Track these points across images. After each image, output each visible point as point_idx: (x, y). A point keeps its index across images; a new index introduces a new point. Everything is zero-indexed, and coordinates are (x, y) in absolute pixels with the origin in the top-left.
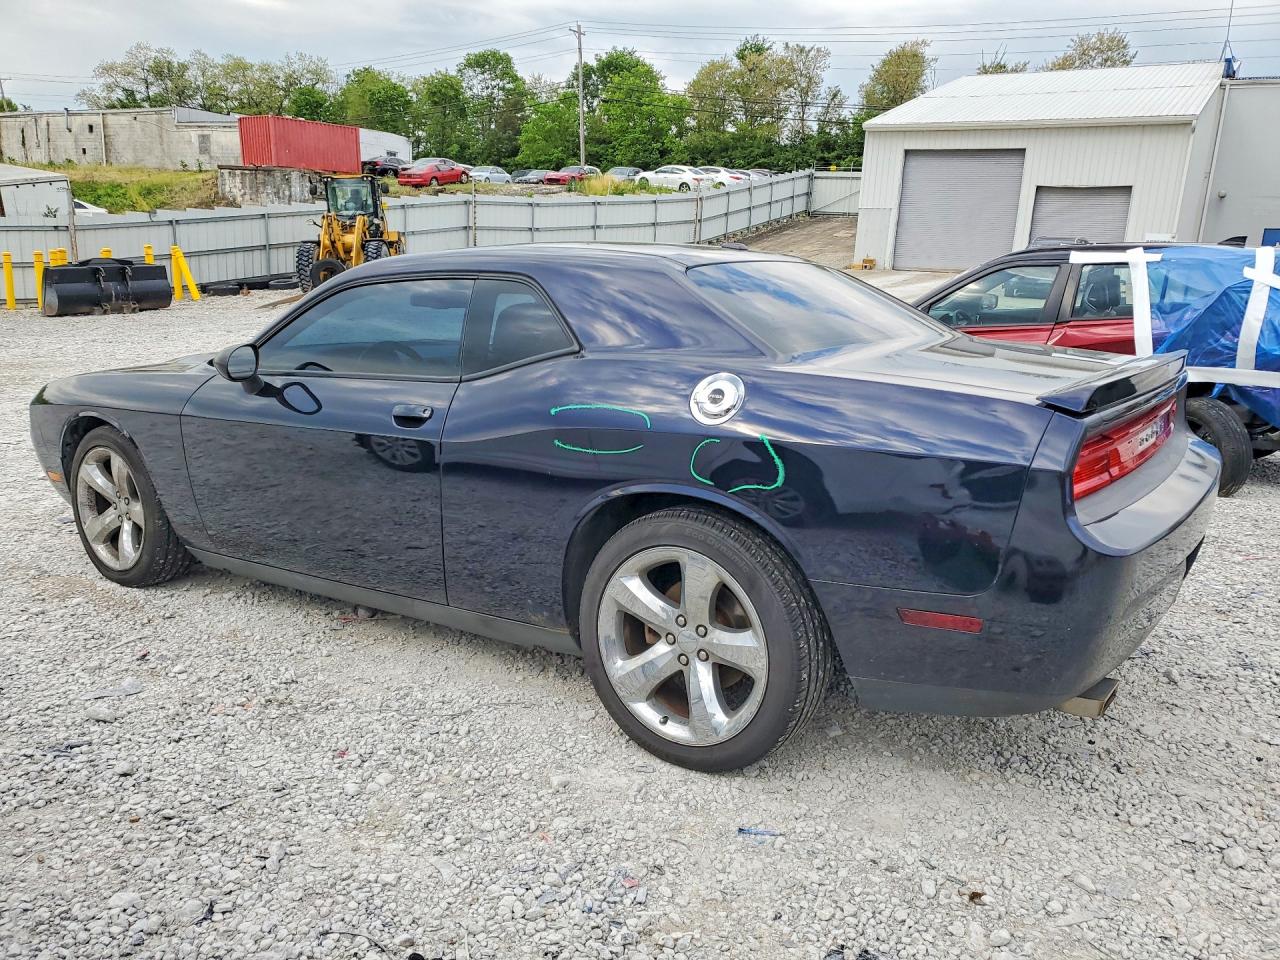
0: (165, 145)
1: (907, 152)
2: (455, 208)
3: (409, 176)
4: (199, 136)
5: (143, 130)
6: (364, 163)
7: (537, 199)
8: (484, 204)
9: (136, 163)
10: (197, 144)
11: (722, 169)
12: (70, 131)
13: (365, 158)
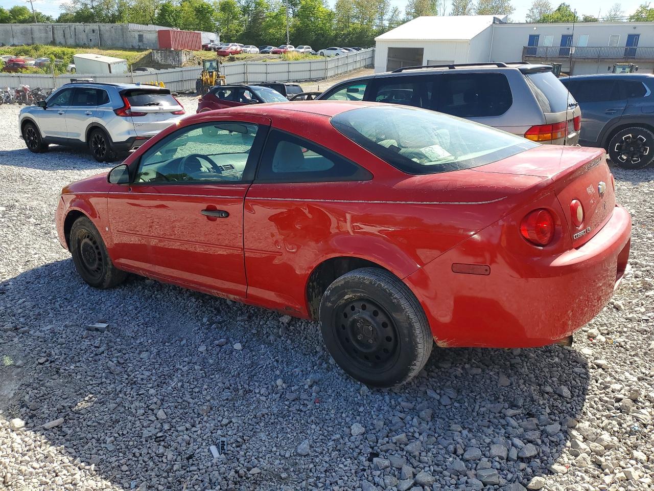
0: (124, 39)
1: (390, 49)
2: (240, 66)
3: (221, 51)
4: (139, 35)
5: (115, 32)
6: (203, 46)
7: (269, 61)
8: (250, 64)
9: (113, 45)
10: (138, 38)
11: (338, 48)
12: (85, 32)
13: (203, 44)
